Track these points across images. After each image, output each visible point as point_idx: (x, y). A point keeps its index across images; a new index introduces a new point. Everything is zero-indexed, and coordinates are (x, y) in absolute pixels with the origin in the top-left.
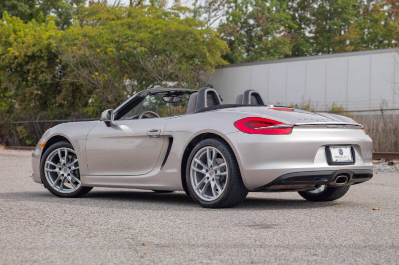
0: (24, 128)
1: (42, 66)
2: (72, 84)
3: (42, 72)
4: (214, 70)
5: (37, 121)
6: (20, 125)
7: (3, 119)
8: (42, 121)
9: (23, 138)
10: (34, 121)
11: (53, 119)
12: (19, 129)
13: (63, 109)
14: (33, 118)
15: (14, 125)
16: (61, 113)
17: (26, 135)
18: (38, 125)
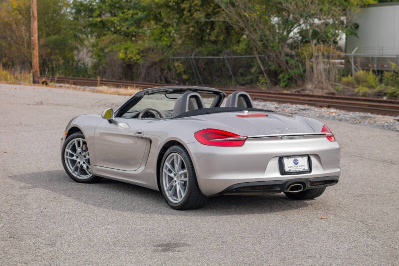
0: (181, 63)
1: (196, 5)
2: (224, 22)
3: (196, 10)
4: (358, 10)
5: (192, 57)
6: (177, 60)
7: (163, 54)
8: (197, 57)
9: (180, 73)
10: (190, 57)
11: (207, 55)
12: (176, 64)
13: (217, 45)
14: (189, 54)
15: (173, 60)
16: (214, 50)
17: (182, 70)
18: (194, 61)
